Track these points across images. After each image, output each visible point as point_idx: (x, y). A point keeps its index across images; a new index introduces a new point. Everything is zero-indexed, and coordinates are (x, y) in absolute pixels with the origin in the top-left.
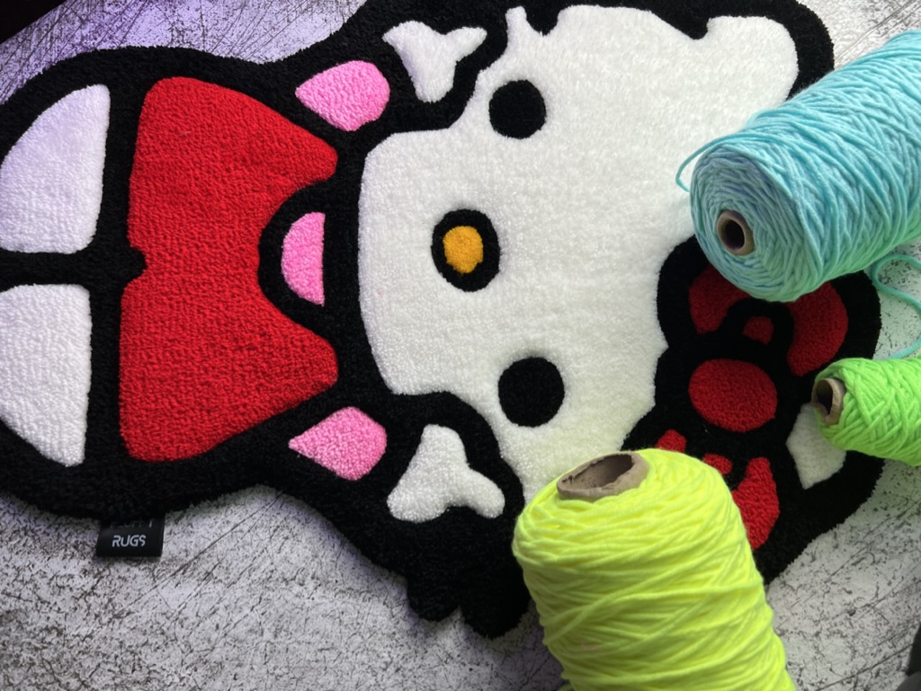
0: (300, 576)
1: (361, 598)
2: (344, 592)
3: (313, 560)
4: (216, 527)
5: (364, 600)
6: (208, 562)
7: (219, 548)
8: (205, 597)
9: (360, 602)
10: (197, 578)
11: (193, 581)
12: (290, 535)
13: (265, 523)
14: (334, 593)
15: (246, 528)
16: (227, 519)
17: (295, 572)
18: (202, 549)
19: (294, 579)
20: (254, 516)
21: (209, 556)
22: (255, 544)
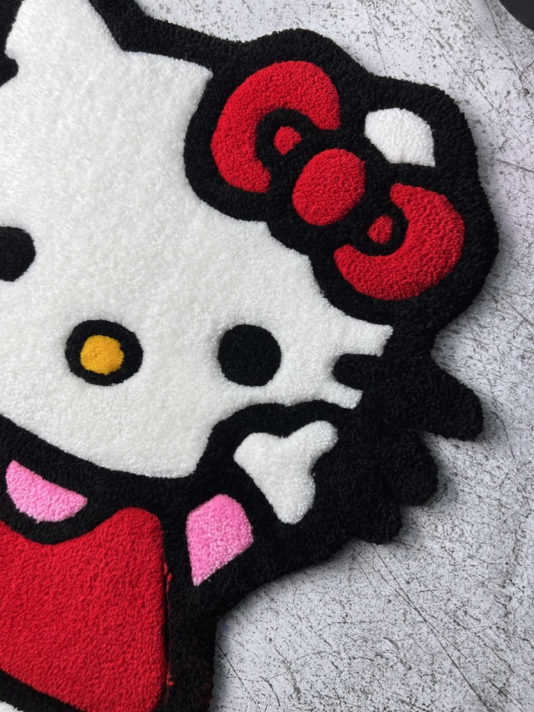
0: (502, 600)
1: (522, 539)
2: (517, 556)
3: (487, 587)
6: (489, 692)
7: (475, 681)
8: (523, 694)
10: (504, 703)
11: (507, 706)
12: (463, 609)
13: (451, 634)
14: (518, 567)
15: (456, 654)
16: (447, 673)
17: (498, 604)
18: (476, 698)
19: (505, 606)
20: (444, 645)
21: (483, 691)
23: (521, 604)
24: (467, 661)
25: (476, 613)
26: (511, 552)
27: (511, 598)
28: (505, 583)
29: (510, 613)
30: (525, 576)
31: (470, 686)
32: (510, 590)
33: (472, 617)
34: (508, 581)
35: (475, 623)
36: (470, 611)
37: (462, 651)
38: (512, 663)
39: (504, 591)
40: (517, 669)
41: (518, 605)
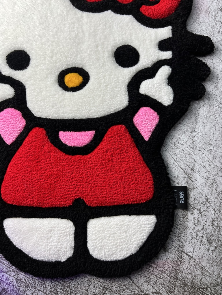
0: (191, 137)
1: (198, 116)
2: (196, 122)
3: (186, 133)
4: (175, 167)
5: (199, 115)
6: (188, 170)
7: (183, 166)
8: (200, 170)
9: (199, 116)
10: (193, 173)
11: (194, 174)
12: (178, 141)
13: (174, 150)
14: (197, 126)
15: (176, 157)
16: (172, 164)
17: (190, 139)
18: (183, 172)
19: (192, 139)
20: (171, 154)
21: (185, 169)
22: (181, 153)
23: (198, 138)
24: (179, 159)
25: (182, 142)
26: (194, 121)
27: (194, 137)
28: (192, 131)
29: (194, 142)
30: (199, 129)
31: (181, 168)
32: (194, 134)
33: (181, 144)
34: (193, 131)
35: (182, 146)
36: (180, 142)
37: (177, 156)
38: (195, 159)
39: (192, 134)
40: (197, 161)
41: (197, 139)
